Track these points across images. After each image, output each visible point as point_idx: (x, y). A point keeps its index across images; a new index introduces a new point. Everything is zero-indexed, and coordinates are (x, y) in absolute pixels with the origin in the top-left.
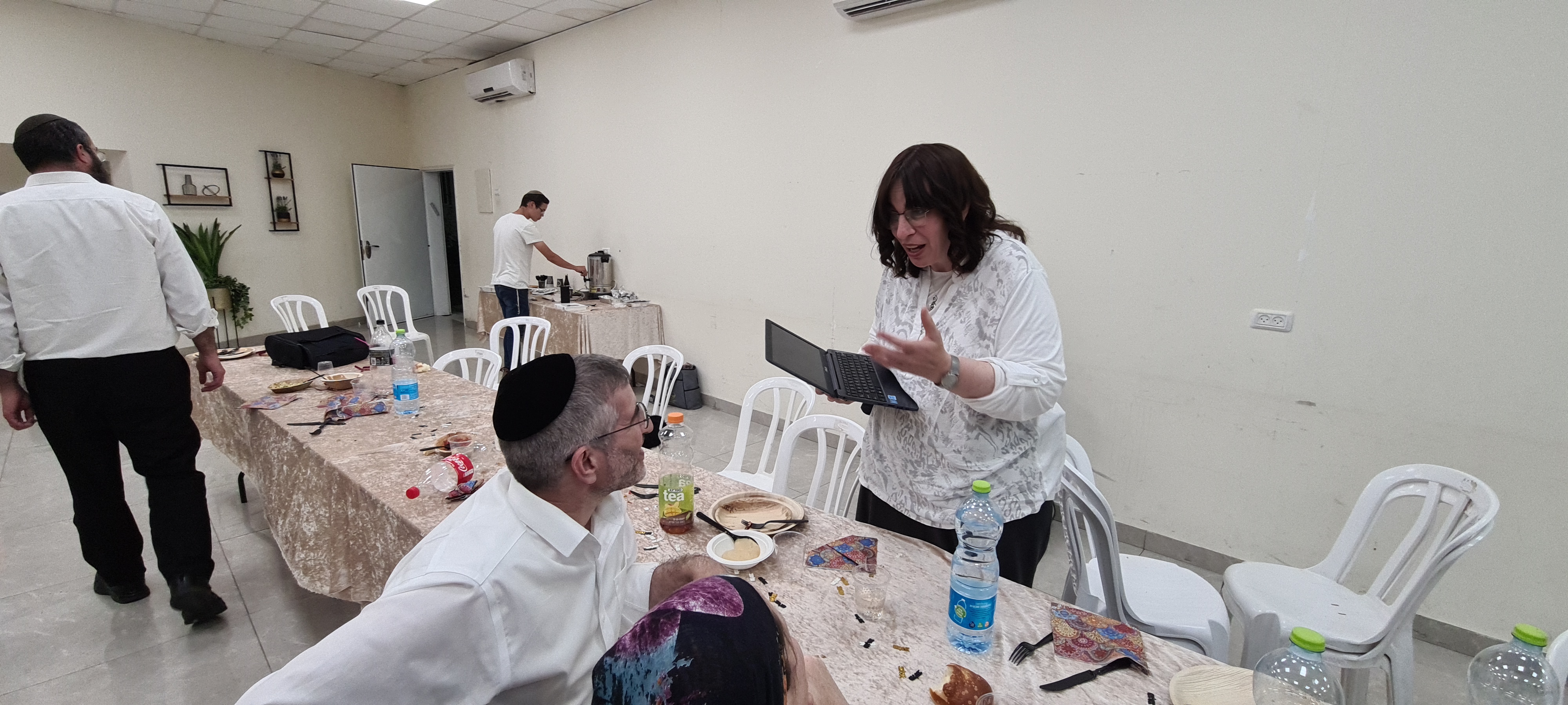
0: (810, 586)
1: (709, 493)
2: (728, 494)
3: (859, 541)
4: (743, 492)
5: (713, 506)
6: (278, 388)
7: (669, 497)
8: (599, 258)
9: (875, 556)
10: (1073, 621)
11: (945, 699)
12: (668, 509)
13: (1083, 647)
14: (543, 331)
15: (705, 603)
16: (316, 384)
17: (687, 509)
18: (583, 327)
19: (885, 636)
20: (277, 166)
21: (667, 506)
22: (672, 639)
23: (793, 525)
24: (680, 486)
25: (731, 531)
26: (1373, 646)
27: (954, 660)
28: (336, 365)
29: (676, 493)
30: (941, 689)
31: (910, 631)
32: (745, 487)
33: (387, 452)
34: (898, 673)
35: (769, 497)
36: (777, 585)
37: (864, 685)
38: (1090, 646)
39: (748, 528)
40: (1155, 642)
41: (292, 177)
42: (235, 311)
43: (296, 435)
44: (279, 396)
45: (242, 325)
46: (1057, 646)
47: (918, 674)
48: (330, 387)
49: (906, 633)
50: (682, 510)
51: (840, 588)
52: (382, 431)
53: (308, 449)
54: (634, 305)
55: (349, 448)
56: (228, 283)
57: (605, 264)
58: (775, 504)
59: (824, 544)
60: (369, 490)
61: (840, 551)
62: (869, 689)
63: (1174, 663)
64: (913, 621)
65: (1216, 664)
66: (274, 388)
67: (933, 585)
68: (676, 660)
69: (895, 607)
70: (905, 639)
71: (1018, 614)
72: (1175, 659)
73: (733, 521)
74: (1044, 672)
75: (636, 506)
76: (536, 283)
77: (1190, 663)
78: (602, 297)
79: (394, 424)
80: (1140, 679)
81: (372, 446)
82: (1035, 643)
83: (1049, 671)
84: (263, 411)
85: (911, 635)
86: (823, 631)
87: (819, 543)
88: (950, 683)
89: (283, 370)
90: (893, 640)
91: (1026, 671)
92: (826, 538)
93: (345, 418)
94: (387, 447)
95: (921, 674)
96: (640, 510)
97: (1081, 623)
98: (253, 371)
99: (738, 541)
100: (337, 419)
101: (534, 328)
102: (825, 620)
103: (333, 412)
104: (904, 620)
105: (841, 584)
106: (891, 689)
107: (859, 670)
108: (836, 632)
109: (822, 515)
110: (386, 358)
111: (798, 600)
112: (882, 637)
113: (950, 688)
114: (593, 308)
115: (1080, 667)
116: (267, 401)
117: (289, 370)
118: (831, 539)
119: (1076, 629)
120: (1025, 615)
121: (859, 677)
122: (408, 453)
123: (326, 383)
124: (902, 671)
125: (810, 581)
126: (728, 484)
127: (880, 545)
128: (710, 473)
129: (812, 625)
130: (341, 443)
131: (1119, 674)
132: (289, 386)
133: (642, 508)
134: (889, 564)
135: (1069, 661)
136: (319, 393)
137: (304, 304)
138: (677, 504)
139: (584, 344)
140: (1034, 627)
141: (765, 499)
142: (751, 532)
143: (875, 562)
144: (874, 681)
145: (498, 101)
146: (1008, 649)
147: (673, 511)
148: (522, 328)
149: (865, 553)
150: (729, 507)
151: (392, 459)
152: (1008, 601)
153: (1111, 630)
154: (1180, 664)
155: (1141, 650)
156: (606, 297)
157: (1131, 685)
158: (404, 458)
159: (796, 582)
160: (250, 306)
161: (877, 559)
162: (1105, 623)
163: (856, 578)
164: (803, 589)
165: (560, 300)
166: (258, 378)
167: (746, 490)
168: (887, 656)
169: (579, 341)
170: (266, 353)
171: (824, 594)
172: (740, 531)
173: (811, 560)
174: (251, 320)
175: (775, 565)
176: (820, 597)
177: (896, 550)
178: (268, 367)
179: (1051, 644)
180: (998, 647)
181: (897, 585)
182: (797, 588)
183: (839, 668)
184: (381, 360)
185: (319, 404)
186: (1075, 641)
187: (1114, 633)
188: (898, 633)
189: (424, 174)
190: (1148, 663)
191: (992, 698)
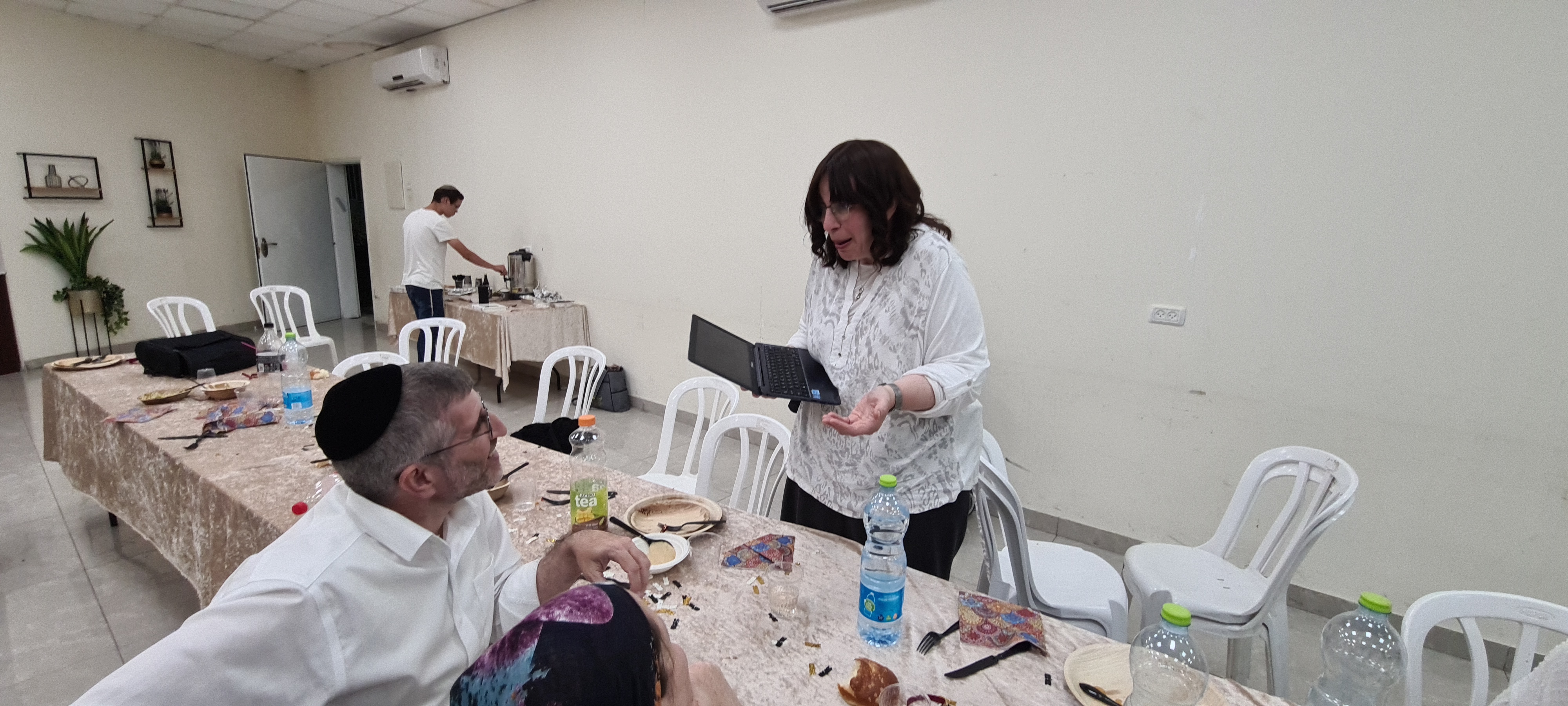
0: (725, 587)
1: (626, 497)
2: (645, 497)
3: (777, 539)
4: (661, 495)
5: (629, 510)
6: (149, 398)
7: (578, 501)
8: (520, 257)
9: (792, 553)
10: (978, 608)
11: (852, 693)
12: (580, 515)
13: (987, 633)
14: (458, 333)
15: (571, 611)
16: (196, 393)
17: (600, 514)
18: (502, 329)
19: (797, 634)
20: (156, 155)
21: (578, 511)
22: (530, 651)
23: (710, 526)
24: (594, 490)
25: (646, 536)
26: (1252, 616)
27: (864, 654)
28: (220, 372)
29: (589, 499)
30: (849, 683)
31: (822, 627)
32: (664, 489)
33: (272, 466)
34: (808, 669)
35: (688, 499)
36: (691, 587)
37: (774, 685)
38: (994, 632)
39: (663, 531)
40: (1055, 625)
41: (174, 167)
42: (106, 315)
43: (169, 451)
44: (151, 407)
45: (116, 330)
46: (963, 634)
47: (828, 670)
48: (211, 397)
49: (818, 630)
50: (595, 515)
51: (755, 588)
52: (268, 443)
53: (181, 465)
54: (557, 305)
55: (230, 462)
56: (98, 284)
57: (527, 263)
58: (693, 506)
59: (742, 544)
60: (251, 507)
61: (757, 550)
62: (778, 688)
63: (1070, 643)
64: (825, 617)
65: (1108, 642)
66: (144, 399)
67: (847, 580)
68: (532, 673)
69: (809, 604)
70: (816, 635)
71: (927, 604)
72: (1072, 640)
73: (650, 526)
74: (949, 660)
75: (549, 514)
76: (453, 283)
77: (1084, 642)
78: (523, 297)
79: (285, 435)
80: (1039, 661)
81: (256, 459)
82: (942, 632)
83: (953, 659)
84: (130, 425)
85: (824, 632)
86: (736, 631)
87: (736, 543)
88: (857, 677)
89: (157, 379)
90: (804, 637)
91: (932, 659)
92: (743, 538)
93: (226, 429)
94: (274, 460)
95: (831, 669)
96: (552, 517)
97: (986, 610)
98: (122, 380)
99: (653, 545)
100: (216, 431)
101: (448, 330)
102: (739, 620)
103: (214, 424)
104: (817, 617)
105: (757, 583)
106: (800, 688)
107: (770, 670)
108: (749, 632)
109: (741, 515)
110: (275, 364)
111: (713, 602)
112: (794, 635)
113: (857, 682)
114: (514, 309)
115: (984, 653)
116: (135, 413)
117: (164, 378)
118: (749, 538)
119: (983, 616)
120: (934, 606)
121: (770, 677)
122: (298, 465)
123: (207, 393)
124: (812, 667)
125: (725, 583)
126: (646, 486)
127: (797, 544)
128: (628, 476)
129: (726, 627)
130: (220, 458)
131: (1019, 657)
132: (164, 396)
133: (554, 515)
134: (805, 561)
135: (973, 648)
136: (198, 404)
137: (187, 307)
138: (589, 510)
139: (503, 346)
140: (942, 616)
141: (684, 501)
142: (667, 536)
143: (792, 559)
144: (784, 680)
145: (408, 90)
146: (916, 639)
147: (586, 516)
148: (435, 330)
149: (781, 551)
150: (646, 511)
151: (279, 473)
152: (918, 592)
153: (1014, 615)
154: (1076, 644)
155: (1040, 633)
156: (528, 297)
157: (1030, 668)
158: (294, 471)
159: (711, 584)
160: (125, 309)
161: (794, 557)
162: (1009, 609)
163: (773, 576)
164: (718, 590)
165: (478, 300)
166: (127, 389)
167: (664, 492)
168: (798, 654)
169: (498, 343)
170: (138, 362)
171: (739, 594)
172: (655, 534)
173: (727, 561)
174: (126, 324)
175: (691, 567)
176: (734, 597)
177: (812, 546)
178: (138, 376)
179: (958, 632)
180: (907, 638)
181: (812, 582)
182: (712, 589)
183: (750, 669)
184: (269, 365)
185: (197, 415)
186: (980, 628)
187: (1016, 618)
188: (811, 629)
189: (328, 166)
190: (1046, 645)
191: (897, 689)
